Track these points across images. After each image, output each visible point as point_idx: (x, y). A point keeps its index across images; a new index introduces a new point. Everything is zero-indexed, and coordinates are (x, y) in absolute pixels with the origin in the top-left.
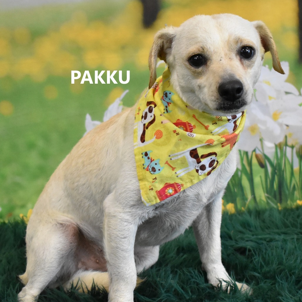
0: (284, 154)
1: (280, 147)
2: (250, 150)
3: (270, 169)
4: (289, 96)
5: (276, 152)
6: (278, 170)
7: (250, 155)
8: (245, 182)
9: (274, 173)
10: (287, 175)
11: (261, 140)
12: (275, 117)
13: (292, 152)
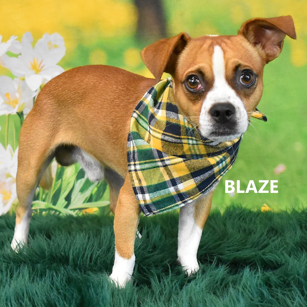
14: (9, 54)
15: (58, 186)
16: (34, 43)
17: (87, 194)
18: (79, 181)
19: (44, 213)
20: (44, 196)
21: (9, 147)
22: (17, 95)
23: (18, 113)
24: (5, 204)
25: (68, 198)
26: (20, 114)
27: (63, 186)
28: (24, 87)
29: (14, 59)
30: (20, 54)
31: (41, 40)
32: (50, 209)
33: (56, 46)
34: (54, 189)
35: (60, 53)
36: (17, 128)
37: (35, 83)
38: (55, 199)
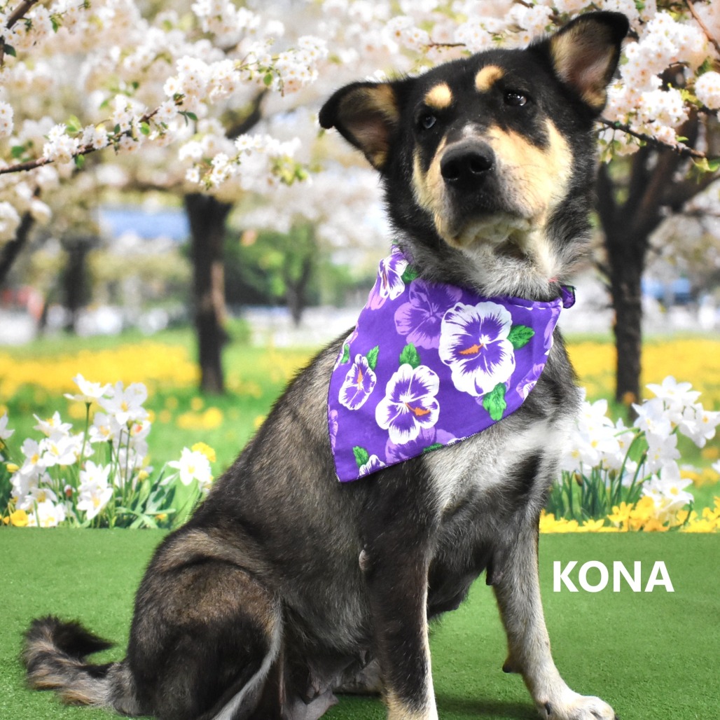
0: (598, 476)
1: (596, 470)
2: (571, 471)
3: (586, 487)
4: (607, 428)
5: (593, 474)
6: (593, 488)
7: (570, 474)
8: (565, 497)
9: (589, 491)
10: (600, 493)
11: (581, 463)
12: (594, 444)
13: (606, 473)
14: (105, 397)
15: (137, 496)
16: (123, 390)
17: (159, 503)
18: (153, 493)
19: (126, 516)
20: (125, 504)
21: (100, 466)
23: (108, 441)
24: (95, 509)
25: (144, 506)
26: (110, 442)
27: (141, 496)
28: (114, 422)
29: (108, 401)
30: (113, 397)
31: (129, 388)
32: (129, 514)
33: (140, 393)
34: (133, 498)
35: (143, 397)
36: (107, 451)
37: (122, 419)
38: (134, 506)
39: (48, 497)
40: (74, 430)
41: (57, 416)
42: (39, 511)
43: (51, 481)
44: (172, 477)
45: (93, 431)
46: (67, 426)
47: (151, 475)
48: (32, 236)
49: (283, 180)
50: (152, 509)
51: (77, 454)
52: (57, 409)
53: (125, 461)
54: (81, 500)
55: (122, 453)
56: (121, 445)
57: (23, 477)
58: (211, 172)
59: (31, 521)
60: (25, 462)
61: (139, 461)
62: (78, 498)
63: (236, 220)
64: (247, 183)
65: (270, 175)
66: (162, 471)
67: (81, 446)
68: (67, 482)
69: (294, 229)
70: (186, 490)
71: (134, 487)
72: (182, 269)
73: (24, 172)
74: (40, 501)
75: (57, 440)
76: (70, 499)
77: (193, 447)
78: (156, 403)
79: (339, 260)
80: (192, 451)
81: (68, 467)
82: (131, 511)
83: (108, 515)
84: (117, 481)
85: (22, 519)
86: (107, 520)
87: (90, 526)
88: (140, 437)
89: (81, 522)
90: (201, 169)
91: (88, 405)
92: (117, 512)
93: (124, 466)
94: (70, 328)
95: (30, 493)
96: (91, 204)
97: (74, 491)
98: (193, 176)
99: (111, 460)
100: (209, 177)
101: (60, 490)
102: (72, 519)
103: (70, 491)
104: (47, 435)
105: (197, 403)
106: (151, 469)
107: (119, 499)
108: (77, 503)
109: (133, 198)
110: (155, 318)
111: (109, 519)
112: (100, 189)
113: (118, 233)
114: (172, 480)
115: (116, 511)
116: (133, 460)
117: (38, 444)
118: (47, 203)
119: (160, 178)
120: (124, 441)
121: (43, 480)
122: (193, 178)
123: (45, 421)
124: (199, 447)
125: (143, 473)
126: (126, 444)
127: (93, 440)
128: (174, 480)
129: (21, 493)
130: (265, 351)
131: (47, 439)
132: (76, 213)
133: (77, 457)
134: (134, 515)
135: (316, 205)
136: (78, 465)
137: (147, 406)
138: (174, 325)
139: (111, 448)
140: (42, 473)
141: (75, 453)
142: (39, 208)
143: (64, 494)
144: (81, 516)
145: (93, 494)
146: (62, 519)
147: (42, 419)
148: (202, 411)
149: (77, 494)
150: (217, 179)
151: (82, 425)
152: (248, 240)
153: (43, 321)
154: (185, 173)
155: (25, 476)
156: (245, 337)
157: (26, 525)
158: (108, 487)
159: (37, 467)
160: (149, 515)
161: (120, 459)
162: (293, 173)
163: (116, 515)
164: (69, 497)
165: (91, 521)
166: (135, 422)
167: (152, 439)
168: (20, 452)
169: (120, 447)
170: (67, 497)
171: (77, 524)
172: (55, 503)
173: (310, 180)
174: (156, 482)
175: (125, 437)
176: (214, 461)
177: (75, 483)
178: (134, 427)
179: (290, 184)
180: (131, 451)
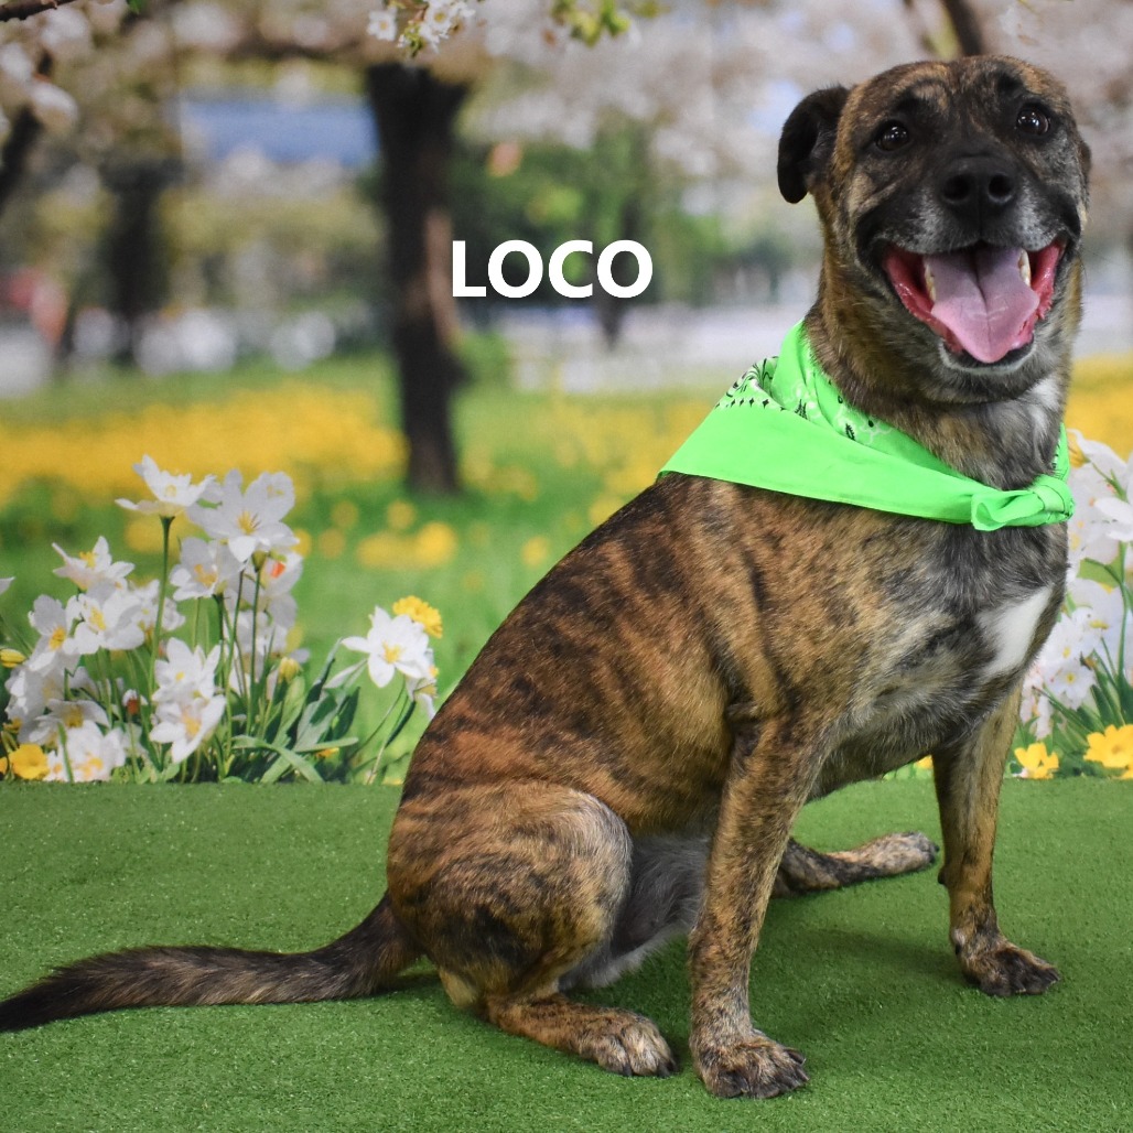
14: (202, 503)
15: (277, 712)
16: (243, 488)
17: (323, 727)
18: (311, 705)
19: (252, 754)
20: (253, 729)
21: (198, 648)
22: (215, 568)
23: (214, 596)
24: (189, 740)
25: (293, 732)
26: (219, 598)
27: (285, 713)
28: (226, 556)
29: (209, 512)
30: (221, 504)
31: (255, 483)
32: (262, 749)
33: (279, 493)
34: (270, 717)
35: (286, 504)
36: (212, 619)
37: (243, 548)
38: (271, 734)
39: (90, 716)
40: (138, 577)
41: (102, 546)
42: (70, 745)
43: (92, 684)
44: (350, 670)
45: (180, 577)
46: (125, 567)
47: (306, 667)
48: (37, 161)
49: (577, 33)
50: (310, 738)
51: (147, 626)
52: (100, 533)
53: (251, 639)
54: (159, 722)
55: (244, 621)
56: (242, 604)
57: (32, 676)
58: (422, 18)
59: (52, 769)
60: (38, 646)
61: (281, 637)
62: (152, 716)
63: (477, 121)
64: (500, 41)
65: (549, 23)
66: (329, 659)
67: (155, 609)
68: (128, 685)
69: (601, 140)
70: (381, 695)
71: (270, 695)
72: (363, 227)
73: (14, 22)
74: (72, 725)
75: (104, 597)
76: (136, 720)
77: (395, 606)
78: (314, 515)
79: (699, 204)
80: (393, 615)
81: (129, 653)
82: (264, 744)
83: (215, 753)
84: (233, 682)
85: (34, 764)
86: (215, 762)
87: (177, 779)
88: (279, 586)
89: (161, 768)
90: (400, 11)
91: (167, 522)
92: (236, 747)
93: (247, 648)
94: (125, 358)
95: (47, 711)
96: (162, 89)
97: (144, 701)
98: (383, 26)
99: (222, 637)
100: (417, 30)
101: (113, 702)
102: (140, 762)
103: (134, 702)
104: (82, 588)
105: (401, 513)
106: (305, 655)
107: (241, 718)
108: (151, 727)
109: (252, 74)
110: (308, 334)
111: (219, 761)
112: (179, 56)
113: (221, 151)
114: (352, 674)
115: (233, 743)
116: (266, 638)
117: (64, 607)
118: (67, 88)
119: (312, 32)
120: (249, 596)
121: (73, 683)
122: (382, 29)
123: (79, 558)
124: (408, 606)
125: (288, 664)
126: (252, 603)
127: (180, 596)
128: (357, 675)
129: (26, 711)
130: (543, 400)
131: (81, 596)
132: (132, 110)
133: (147, 632)
134: (272, 751)
135: (650, 89)
136: (151, 647)
137: (295, 521)
138: (347, 347)
139: (222, 612)
140: (71, 670)
141: (141, 625)
142: (50, 99)
143: (124, 710)
144: (159, 755)
145: (185, 709)
146: (120, 762)
147: (69, 555)
148: (414, 530)
149: (151, 708)
150: (436, 33)
151: (155, 565)
152: (504, 163)
153: (65, 343)
154: (367, 21)
155: (37, 674)
156: (502, 370)
157: (43, 775)
158: (215, 695)
159: (61, 656)
160: (302, 754)
161: (239, 633)
162: (597, 17)
163: (233, 751)
164: (135, 716)
165: (181, 766)
166: (269, 555)
167: (304, 590)
168: (27, 622)
169: (239, 609)
170: (130, 715)
171: (151, 772)
172: (103, 728)
173: (634, 34)
174: (317, 681)
175: (249, 586)
176: (440, 636)
177: (145, 686)
178: (269, 566)
179: (591, 41)
180: (261, 616)
